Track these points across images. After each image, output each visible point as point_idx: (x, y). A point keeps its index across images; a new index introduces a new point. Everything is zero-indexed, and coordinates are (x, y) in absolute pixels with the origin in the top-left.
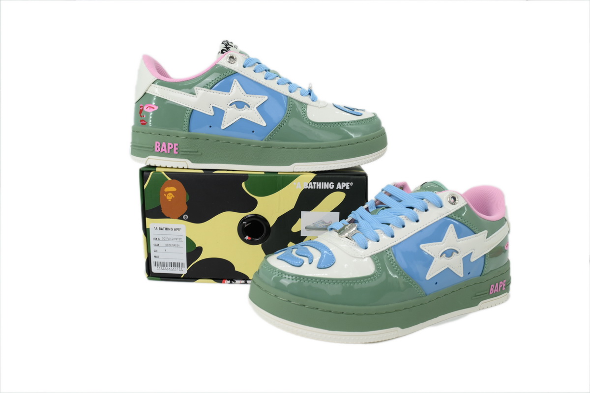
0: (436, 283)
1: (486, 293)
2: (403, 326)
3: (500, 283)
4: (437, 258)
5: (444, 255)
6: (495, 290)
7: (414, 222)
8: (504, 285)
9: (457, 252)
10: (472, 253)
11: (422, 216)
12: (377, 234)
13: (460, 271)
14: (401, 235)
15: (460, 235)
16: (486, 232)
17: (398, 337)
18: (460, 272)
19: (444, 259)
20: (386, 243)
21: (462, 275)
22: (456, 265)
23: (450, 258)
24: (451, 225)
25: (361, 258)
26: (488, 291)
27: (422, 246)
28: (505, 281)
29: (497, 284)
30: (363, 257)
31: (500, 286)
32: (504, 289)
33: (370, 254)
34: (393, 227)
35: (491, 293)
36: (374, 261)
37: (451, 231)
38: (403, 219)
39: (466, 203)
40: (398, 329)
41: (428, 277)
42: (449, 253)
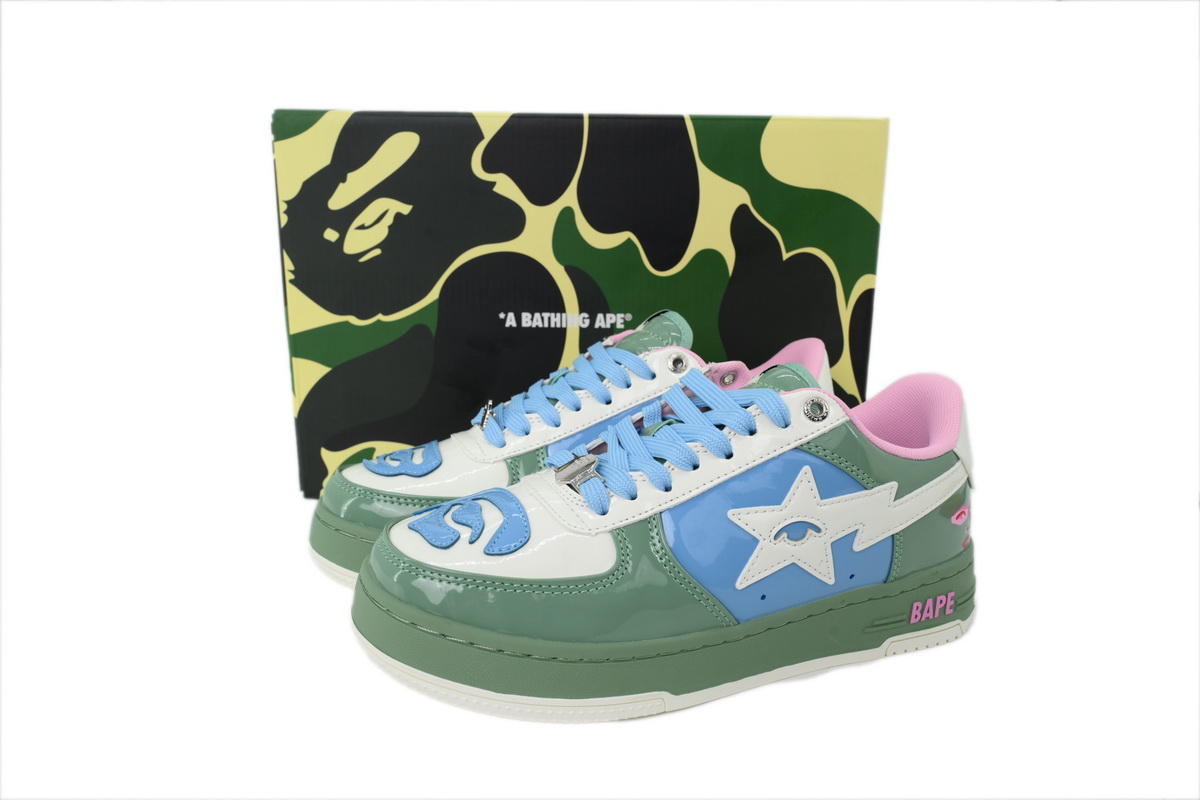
0: (763, 597)
1: (902, 621)
2: (677, 690)
3: (939, 598)
4: (767, 541)
5: (785, 535)
6: (925, 615)
7: (719, 456)
8: (950, 603)
9: (818, 530)
10: (857, 531)
11: (740, 444)
12: (632, 482)
13: (825, 571)
14: (687, 485)
15: (826, 491)
16: (894, 485)
17: (665, 712)
18: (826, 573)
19: (784, 544)
20: (651, 501)
21: (831, 582)
22: (816, 559)
23: (799, 542)
24: (806, 469)
25: (589, 534)
26: (905, 617)
27: (731, 514)
28: (951, 595)
29: (930, 602)
30: (594, 532)
31: (939, 606)
32: (949, 611)
33: (611, 527)
34: (672, 467)
35: (913, 621)
36: (617, 542)
37: (805, 483)
38: (695, 449)
39: (847, 418)
40: (665, 695)
41: (741, 584)
42: (797, 531)
